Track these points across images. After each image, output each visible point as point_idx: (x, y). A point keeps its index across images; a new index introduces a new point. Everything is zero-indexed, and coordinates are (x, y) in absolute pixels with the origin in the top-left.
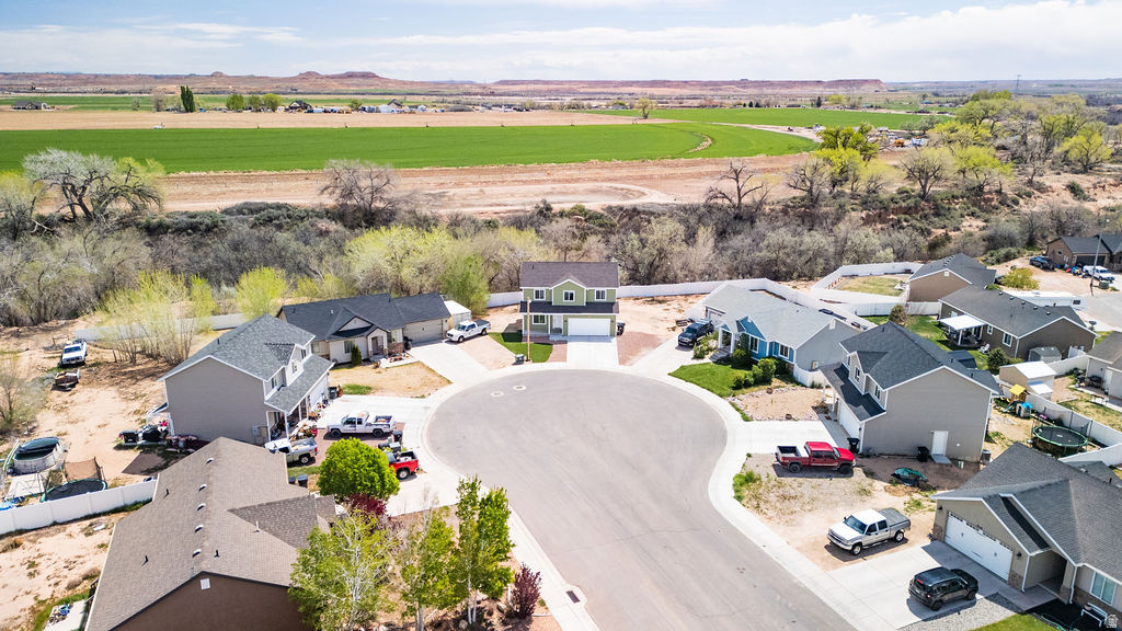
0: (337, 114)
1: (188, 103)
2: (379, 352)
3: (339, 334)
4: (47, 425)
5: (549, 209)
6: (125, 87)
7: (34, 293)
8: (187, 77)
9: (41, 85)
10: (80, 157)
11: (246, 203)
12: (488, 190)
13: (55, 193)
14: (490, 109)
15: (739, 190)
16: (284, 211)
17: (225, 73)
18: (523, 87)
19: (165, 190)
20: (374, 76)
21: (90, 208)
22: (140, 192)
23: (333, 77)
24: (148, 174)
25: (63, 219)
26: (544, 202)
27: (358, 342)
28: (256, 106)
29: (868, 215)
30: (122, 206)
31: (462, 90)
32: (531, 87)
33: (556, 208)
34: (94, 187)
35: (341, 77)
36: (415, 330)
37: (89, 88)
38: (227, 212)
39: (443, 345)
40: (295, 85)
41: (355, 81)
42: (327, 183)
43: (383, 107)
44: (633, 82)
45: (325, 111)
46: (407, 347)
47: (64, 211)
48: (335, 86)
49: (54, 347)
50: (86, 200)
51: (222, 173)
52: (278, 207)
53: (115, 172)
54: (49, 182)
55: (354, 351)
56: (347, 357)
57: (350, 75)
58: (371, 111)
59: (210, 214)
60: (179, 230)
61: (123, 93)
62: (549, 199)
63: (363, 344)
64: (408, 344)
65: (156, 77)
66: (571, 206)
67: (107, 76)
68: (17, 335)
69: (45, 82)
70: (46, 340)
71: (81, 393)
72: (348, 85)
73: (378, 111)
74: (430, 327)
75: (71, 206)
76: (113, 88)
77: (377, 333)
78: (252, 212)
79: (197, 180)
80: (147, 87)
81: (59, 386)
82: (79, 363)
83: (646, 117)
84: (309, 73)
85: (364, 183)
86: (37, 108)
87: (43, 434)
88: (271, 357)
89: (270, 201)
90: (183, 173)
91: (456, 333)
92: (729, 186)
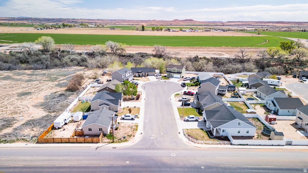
0: (175, 32)
1: (143, 29)
2: (143, 76)
3: (137, 72)
4: (100, 78)
5: (198, 57)
6: (133, 24)
7: (102, 63)
8: (148, 21)
9: (117, 23)
10: (114, 43)
11: (140, 52)
12: (189, 52)
13: (110, 48)
14: (216, 30)
15: (243, 56)
16: (146, 54)
17: (156, 20)
18: (234, 23)
19: (126, 49)
20: (192, 20)
21: (114, 52)
22: (122, 49)
23: (182, 21)
24: (124, 46)
25: (110, 53)
26: (197, 55)
27: (140, 74)
28: (158, 29)
29: (276, 64)
30: (119, 51)
31: (216, 24)
32: (237, 23)
33: (199, 57)
34: (115, 48)
35: (184, 21)
36: (149, 73)
37: (126, 24)
38: (136, 54)
39: (153, 76)
40: (172, 23)
41: (187, 22)
42: (153, 49)
43: (187, 30)
44: (271, 22)
45: (173, 31)
46: (148, 76)
47: (110, 52)
48: (182, 23)
49: (103, 71)
50: (114, 50)
51: (140, 46)
52: (145, 53)
53: (118, 45)
54: (108, 47)
55: (139, 75)
56: (138, 76)
57: (186, 20)
58: (184, 31)
59: (133, 54)
60: (127, 56)
61: (133, 25)
62: (198, 55)
63: (141, 74)
64: (148, 75)
65: (141, 21)
66: (203, 56)
67: (131, 20)
68: (99, 69)
69: (118, 22)
70: (102, 70)
71: (105, 76)
72: (185, 23)
73: (186, 31)
74: (152, 73)
75: (112, 51)
76: (131, 24)
77: (143, 73)
78: (140, 54)
79: (135, 47)
80: (138, 24)
81: (102, 75)
82: (106, 73)
83: (259, 34)
84: (176, 20)
85: (161, 50)
86: (114, 29)
87: (99, 79)
88: (124, 72)
89: (144, 52)
90: (133, 46)
91: (156, 75)
92: (240, 55)
